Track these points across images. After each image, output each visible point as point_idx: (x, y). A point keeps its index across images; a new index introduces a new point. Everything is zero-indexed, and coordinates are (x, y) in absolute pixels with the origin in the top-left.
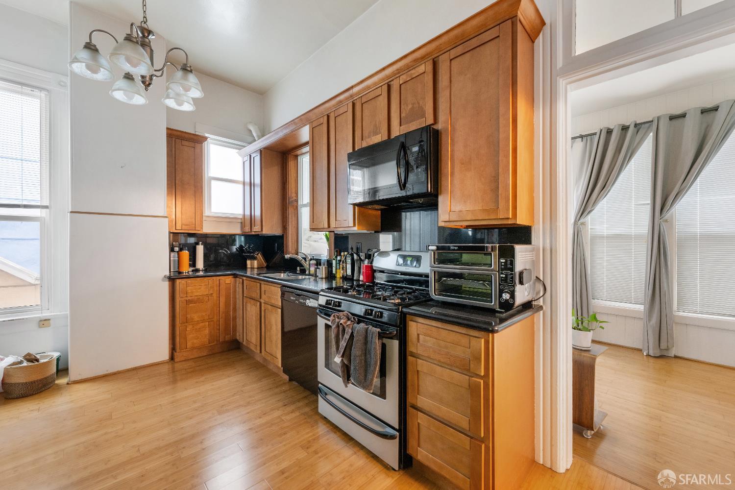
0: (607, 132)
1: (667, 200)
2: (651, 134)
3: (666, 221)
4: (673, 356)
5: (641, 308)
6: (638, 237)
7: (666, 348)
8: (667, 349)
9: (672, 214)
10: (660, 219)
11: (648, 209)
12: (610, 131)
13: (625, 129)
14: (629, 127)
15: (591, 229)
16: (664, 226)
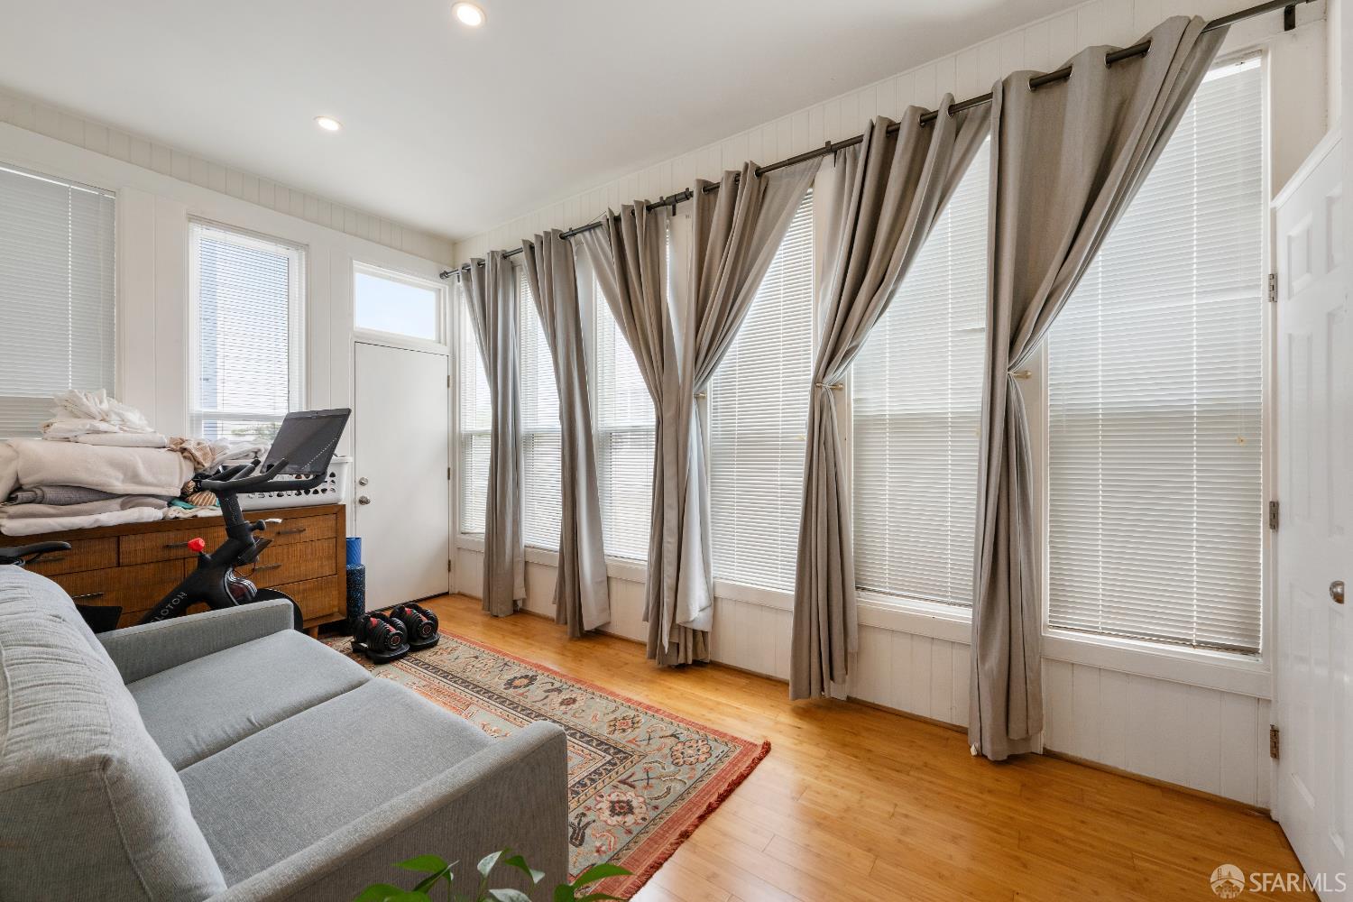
0: (888, 132)
1: (1027, 313)
2: (989, 138)
3: (1025, 376)
4: (1040, 751)
5: (965, 615)
6: (959, 422)
7: (1024, 736)
8: (1027, 739)
9: (1039, 353)
10: (1009, 370)
11: (982, 342)
12: (893, 131)
13: (927, 120)
14: (936, 117)
15: (856, 400)
16: (1019, 387)
